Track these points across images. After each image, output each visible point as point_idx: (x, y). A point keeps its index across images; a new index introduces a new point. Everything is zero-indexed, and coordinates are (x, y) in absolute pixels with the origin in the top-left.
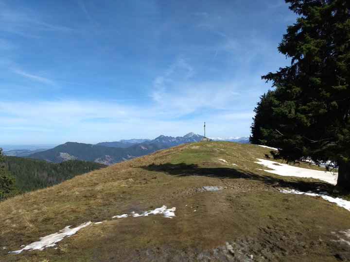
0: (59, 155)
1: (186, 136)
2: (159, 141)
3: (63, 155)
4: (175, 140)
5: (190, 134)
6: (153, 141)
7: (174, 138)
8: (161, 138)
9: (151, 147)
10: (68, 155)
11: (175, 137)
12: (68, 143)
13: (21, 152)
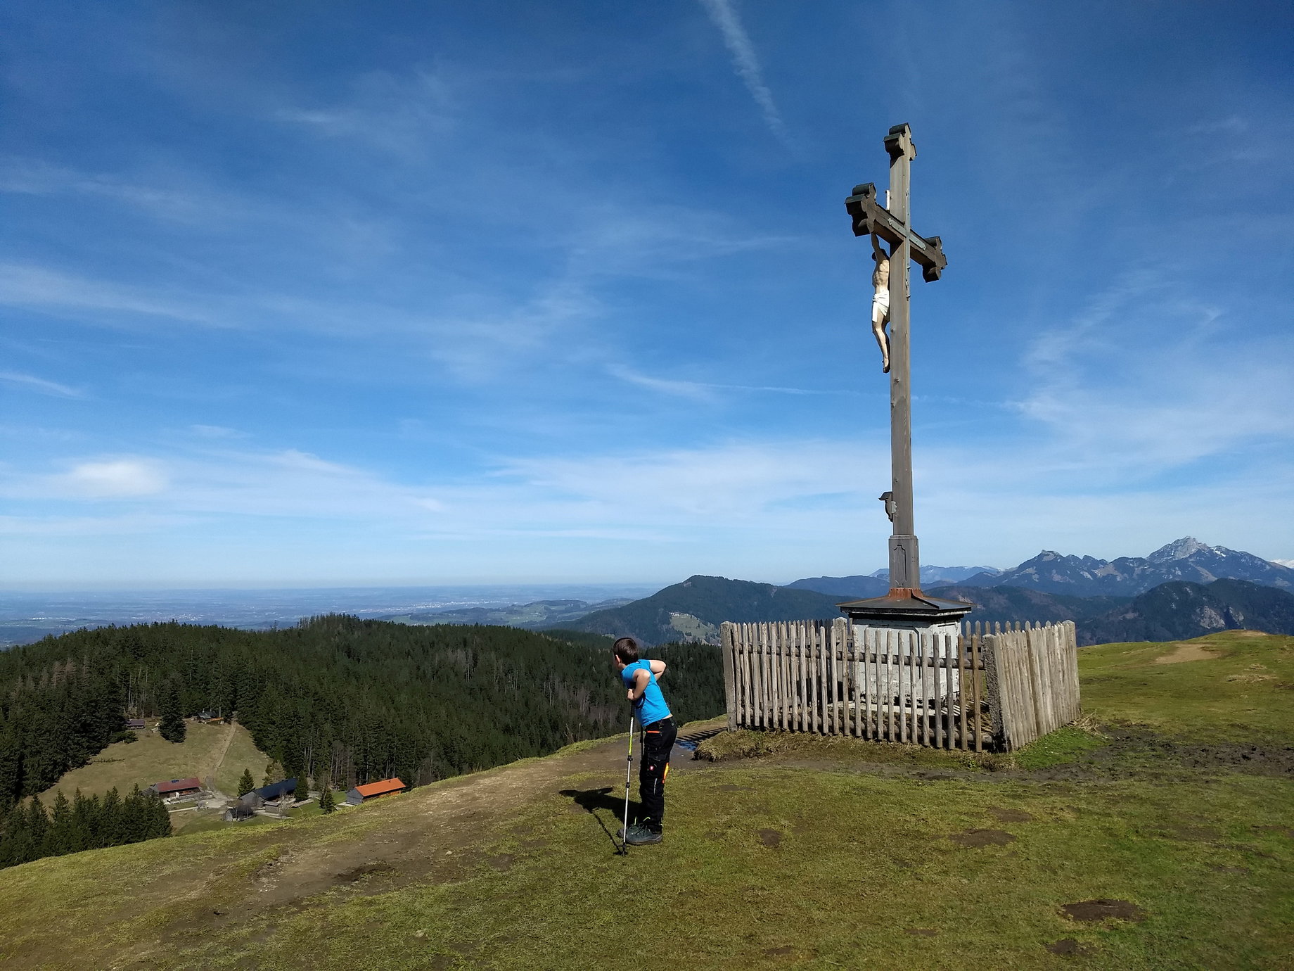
0: (667, 620)
1: (1160, 553)
2: (1036, 578)
3: (679, 620)
4: (1111, 570)
5: (1183, 543)
6: (1007, 574)
7: (1103, 562)
8: (1045, 563)
9: (999, 602)
10: (696, 621)
11: (1110, 560)
12: (696, 580)
13: (563, 608)
